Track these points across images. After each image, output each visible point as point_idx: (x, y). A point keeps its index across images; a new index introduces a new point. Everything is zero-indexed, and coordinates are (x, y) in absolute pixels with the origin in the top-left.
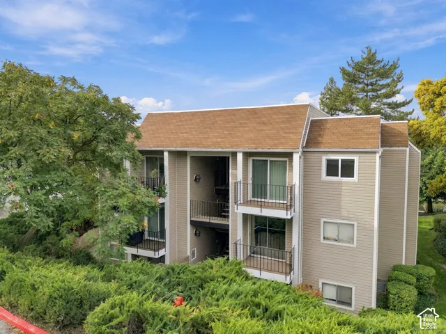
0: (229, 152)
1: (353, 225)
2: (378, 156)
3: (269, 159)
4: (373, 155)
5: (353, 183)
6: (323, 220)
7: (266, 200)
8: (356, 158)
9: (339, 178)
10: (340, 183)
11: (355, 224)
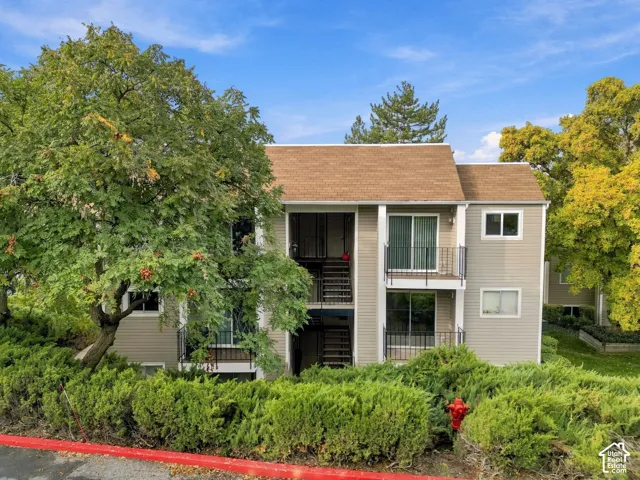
0: (355, 206)
1: (517, 292)
2: (544, 208)
3: (413, 215)
4: (539, 208)
5: (518, 242)
6: (482, 290)
7: (409, 271)
8: (520, 212)
9: (501, 237)
10: (503, 242)
11: (519, 290)
